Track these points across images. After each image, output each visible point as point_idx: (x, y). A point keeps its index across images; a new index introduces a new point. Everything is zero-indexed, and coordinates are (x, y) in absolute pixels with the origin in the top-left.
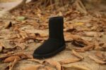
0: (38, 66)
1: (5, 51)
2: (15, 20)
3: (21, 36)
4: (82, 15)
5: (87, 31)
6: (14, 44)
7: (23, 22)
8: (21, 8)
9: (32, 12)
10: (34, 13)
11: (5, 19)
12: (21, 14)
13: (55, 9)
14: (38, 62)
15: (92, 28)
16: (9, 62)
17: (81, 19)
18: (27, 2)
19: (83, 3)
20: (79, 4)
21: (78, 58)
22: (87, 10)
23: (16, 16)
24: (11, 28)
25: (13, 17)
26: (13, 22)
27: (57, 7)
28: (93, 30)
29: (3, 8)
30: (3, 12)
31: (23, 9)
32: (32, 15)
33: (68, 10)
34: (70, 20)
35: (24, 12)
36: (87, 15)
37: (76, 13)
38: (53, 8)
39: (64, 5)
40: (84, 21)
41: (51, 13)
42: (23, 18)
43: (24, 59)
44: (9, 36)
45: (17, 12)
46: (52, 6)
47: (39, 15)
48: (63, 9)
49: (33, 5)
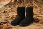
4: (36, 7)
5: (39, 14)
7: (11, 10)
8: (10, 4)
9: (14, 6)
10: (15, 7)
13: (24, 5)
15: (41, 13)
17: (35, 9)
18: (12, 2)
19: (36, 2)
20: (35, 2)
22: (38, 5)
24: (5, 13)
25: (6, 8)
26: (6, 10)
27: (25, 4)
28: (41, 14)
29: (2, 5)
31: (10, 5)
32: (14, 7)
35: (11, 6)
39: (28, 3)
40: (37, 10)
42: (10, 8)
44: (4, 16)
46: (23, 3)
49: (14, 3)
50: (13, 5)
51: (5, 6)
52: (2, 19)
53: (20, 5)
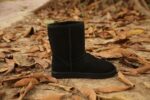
0: (62, 94)
1: (18, 70)
2: (40, 24)
3: (45, 49)
6: (33, 60)
8: (51, 7)
9: (66, 13)
10: (69, 15)
11: (26, 23)
12: (50, 16)
14: (63, 89)
16: (21, 87)
21: (127, 84)
23: (42, 19)
24: (32, 37)
25: (38, 20)
27: (104, 6)
29: (26, 8)
30: (26, 13)
31: (53, 10)
32: (65, 17)
33: (121, 10)
34: (123, 25)
35: (55, 13)
37: (134, 15)
38: (97, 7)
41: (94, 14)
43: (43, 83)
44: (28, 48)
45: (44, 14)
46: (96, 4)
47: (76, 18)
48: (113, 8)
49: (68, 3)
50: (62, 11)
51: (37, 12)
52: (19, 56)
53: (87, 10)
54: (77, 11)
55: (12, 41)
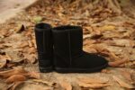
2: (30, 21)
3: (33, 45)
6: (22, 56)
11: (18, 19)
12: (39, 12)
30: (19, 10)
33: (97, 8)
34: (99, 21)
36: (121, 15)
37: (108, 12)
38: (78, 5)
41: (75, 11)
45: (34, 11)
47: (60, 15)
48: (91, 6)
54: (61, 8)
55: (5, 36)
